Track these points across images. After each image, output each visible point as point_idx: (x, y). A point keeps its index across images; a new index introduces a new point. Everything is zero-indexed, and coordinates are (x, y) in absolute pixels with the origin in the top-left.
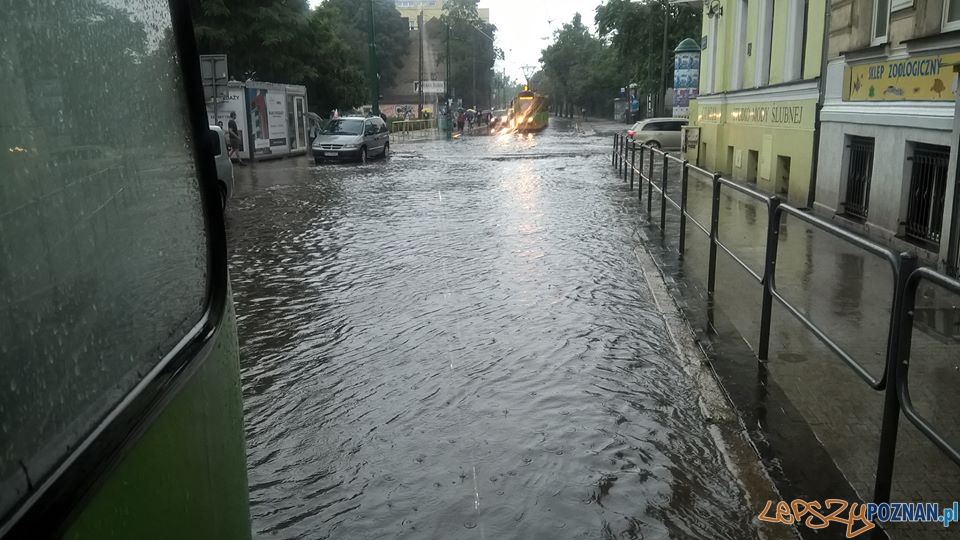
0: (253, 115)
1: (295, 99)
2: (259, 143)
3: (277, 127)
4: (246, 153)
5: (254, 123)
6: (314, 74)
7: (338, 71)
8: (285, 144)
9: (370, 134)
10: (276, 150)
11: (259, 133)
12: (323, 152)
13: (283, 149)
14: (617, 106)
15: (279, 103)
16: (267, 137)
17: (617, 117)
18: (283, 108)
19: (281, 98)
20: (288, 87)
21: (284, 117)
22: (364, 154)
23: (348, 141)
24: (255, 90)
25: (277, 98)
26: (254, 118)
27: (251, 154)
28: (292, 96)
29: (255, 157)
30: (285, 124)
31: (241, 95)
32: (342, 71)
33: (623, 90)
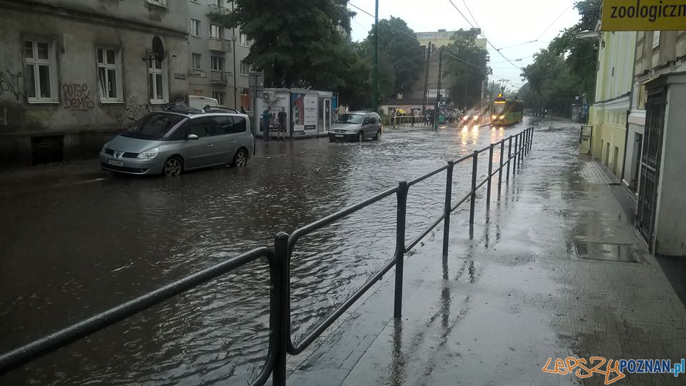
0: (294, 109)
1: (325, 100)
2: (296, 128)
3: (311, 117)
4: (288, 134)
5: (294, 115)
6: (343, 83)
7: (362, 81)
8: (315, 128)
9: (366, 124)
10: (308, 132)
11: (297, 121)
12: (334, 134)
13: (314, 132)
14: (574, 110)
15: (313, 102)
16: (303, 124)
17: (574, 117)
18: (315, 105)
19: (315, 99)
20: (320, 92)
21: (316, 111)
22: (361, 136)
23: (351, 128)
24: (297, 94)
25: (311, 100)
26: (295, 112)
27: (291, 135)
28: (323, 98)
29: (293, 136)
30: (316, 116)
31: (287, 96)
32: (364, 82)
33: (577, 98)
